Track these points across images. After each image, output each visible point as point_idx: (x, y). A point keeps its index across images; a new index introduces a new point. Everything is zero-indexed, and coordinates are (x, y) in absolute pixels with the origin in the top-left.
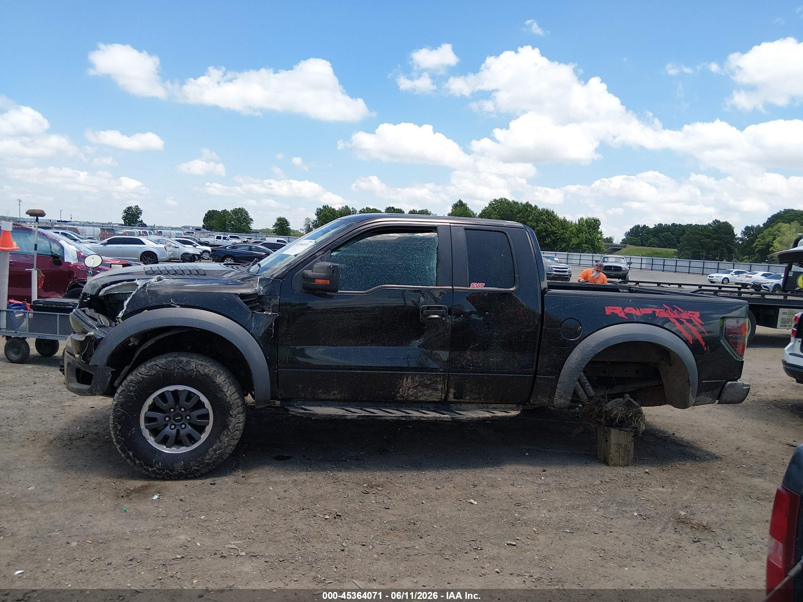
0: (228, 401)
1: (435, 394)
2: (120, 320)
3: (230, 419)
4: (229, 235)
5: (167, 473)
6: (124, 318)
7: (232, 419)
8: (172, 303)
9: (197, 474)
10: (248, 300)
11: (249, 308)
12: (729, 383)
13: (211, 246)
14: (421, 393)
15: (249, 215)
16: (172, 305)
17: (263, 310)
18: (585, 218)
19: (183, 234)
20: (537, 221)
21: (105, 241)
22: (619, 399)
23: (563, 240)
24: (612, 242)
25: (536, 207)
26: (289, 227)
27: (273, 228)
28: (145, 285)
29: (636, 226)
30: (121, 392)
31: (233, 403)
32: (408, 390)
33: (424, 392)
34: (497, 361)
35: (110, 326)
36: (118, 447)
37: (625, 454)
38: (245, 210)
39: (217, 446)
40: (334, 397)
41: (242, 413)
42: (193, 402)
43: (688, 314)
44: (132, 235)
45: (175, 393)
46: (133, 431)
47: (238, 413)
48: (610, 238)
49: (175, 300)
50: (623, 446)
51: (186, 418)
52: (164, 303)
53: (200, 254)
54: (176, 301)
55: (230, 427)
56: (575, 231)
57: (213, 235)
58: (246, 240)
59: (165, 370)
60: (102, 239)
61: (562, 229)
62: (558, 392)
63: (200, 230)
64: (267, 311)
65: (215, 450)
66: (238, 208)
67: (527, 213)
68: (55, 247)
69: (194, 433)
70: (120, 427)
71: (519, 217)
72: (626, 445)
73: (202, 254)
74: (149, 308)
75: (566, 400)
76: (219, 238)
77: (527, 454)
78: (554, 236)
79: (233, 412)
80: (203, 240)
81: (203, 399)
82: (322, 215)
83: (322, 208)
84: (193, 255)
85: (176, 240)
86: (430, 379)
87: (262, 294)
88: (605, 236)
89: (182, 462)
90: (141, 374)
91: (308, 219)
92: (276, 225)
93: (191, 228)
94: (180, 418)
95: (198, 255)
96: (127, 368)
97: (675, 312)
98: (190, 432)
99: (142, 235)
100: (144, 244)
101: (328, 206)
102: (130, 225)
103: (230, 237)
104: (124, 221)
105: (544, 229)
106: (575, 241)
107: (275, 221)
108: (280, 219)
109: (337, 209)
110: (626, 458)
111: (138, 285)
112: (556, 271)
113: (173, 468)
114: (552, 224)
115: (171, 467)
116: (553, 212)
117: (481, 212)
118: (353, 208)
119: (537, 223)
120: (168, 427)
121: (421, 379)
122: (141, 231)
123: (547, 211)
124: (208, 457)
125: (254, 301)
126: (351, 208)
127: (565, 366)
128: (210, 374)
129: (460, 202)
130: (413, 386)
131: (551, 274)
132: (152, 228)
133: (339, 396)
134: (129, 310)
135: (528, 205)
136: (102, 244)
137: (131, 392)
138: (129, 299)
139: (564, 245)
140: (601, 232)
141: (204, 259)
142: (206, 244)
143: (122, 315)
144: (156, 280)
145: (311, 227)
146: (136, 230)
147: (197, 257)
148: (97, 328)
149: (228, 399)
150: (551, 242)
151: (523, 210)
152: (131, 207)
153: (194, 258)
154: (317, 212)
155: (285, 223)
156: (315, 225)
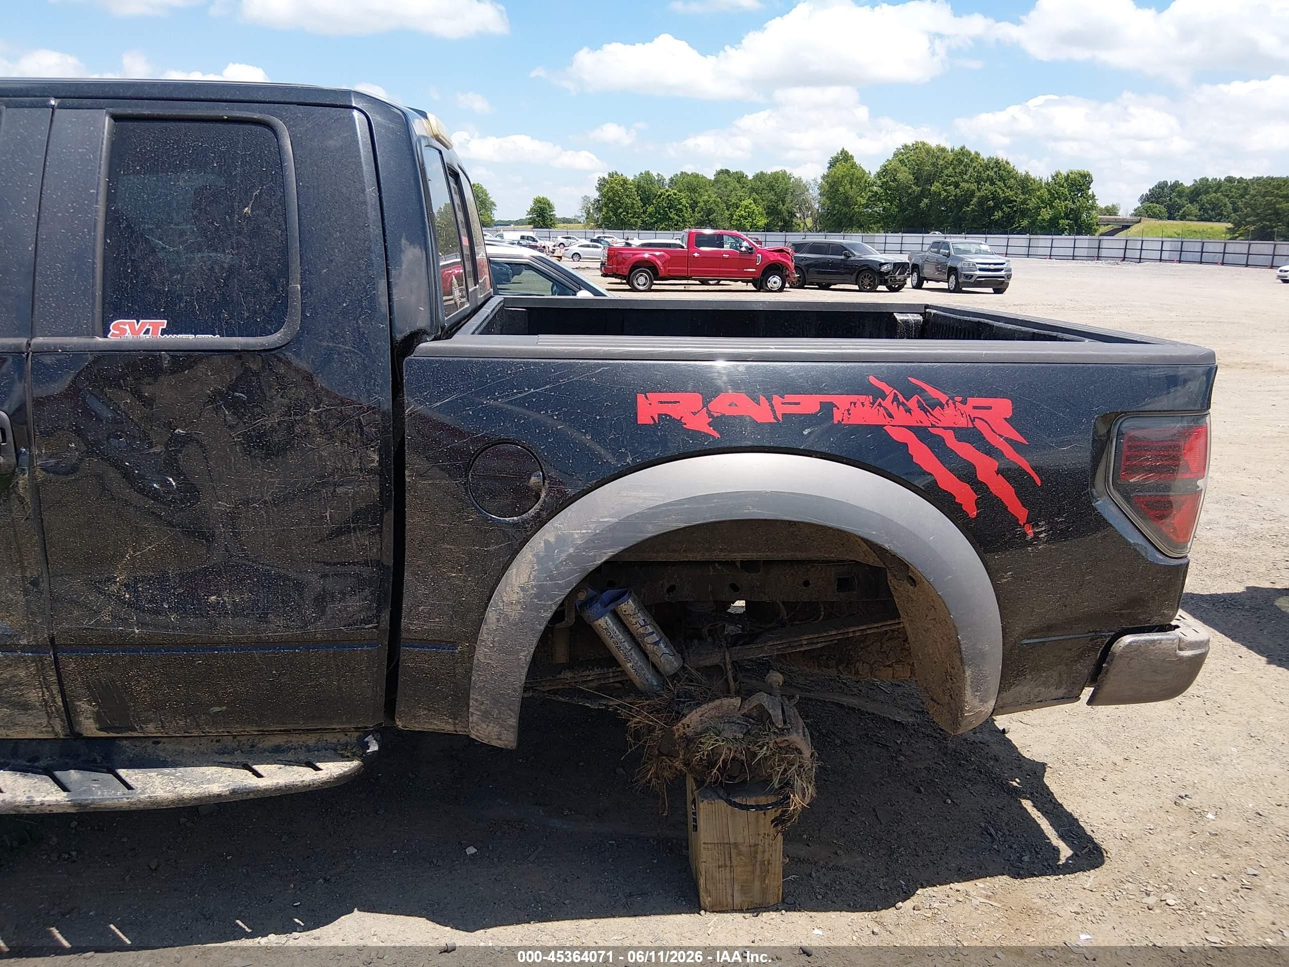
1: (24, 718)
12: (1127, 639)
15: (489, 196)
18: (1064, 173)
20: (979, 181)
22: (726, 701)
23: (1024, 213)
24: (1115, 214)
25: (977, 154)
26: (554, 213)
27: (528, 217)
29: (1160, 184)
34: (234, 604)
37: (753, 872)
43: (967, 409)
48: (1113, 206)
50: (743, 849)
56: (1046, 196)
61: (1023, 193)
62: (476, 700)
67: (962, 167)
71: (947, 175)
72: (756, 845)
75: (502, 726)
77: (471, 850)
78: (1009, 207)
82: (606, 190)
83: (607, 177)
88: (1101, 203)
91: (586, 198)
92: (533, 211)
97: (912, 403)
101: (616, 173)
105: (992, 194)
106: (1046, 214)
107: (529, 205)
108: (538, 201)
109: (631, 178)
110: (757, 884)
112: (981, 270)
114: (1005, 185)
116: (1008, 163)
117: (878, 169)
118: (659, 174)
119: (979, 184)
123: (997, 162)
126: (655, 174)
127: (491, 615)
129: (844, 153)
131: (972, 276)
135: (963, 152)
139: (1025, 223)
140: (1094, 196)
145: (591, 211)
150: (1003, 217)
151: (955, 162)
154: (599, 184)
155: (547, 206)
156: (597, 208)
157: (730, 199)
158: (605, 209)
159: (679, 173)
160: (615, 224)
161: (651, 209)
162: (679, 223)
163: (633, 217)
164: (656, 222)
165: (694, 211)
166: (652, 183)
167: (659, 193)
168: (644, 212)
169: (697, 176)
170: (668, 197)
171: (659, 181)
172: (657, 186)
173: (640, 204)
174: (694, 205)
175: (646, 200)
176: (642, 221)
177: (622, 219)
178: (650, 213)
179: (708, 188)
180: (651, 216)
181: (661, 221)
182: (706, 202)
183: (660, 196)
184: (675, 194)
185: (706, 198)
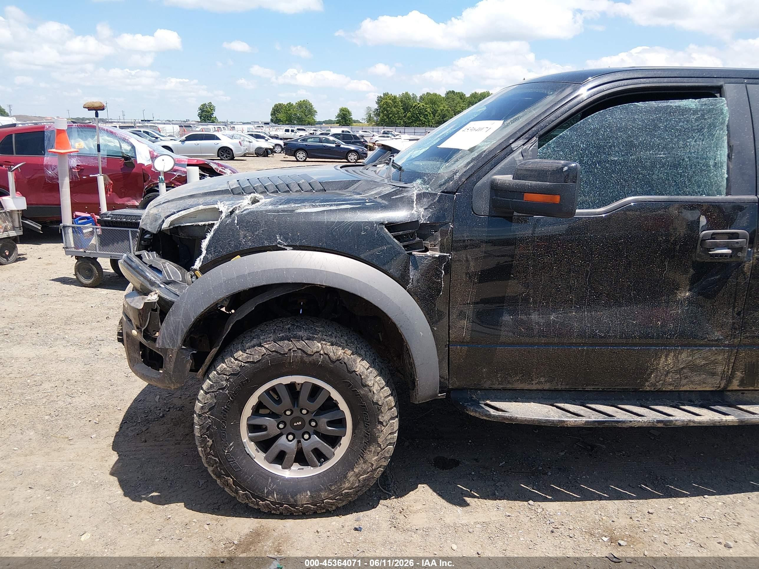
0: (375, 400)
1: (710, 380)
2: (198, 273)
3: (379, 427)
4: (296, 128)
5: (286, 507)
6: (204, 269)
7: (383, 428)
8: (279, 243)
9: (331, 507)
10: (401, 233)
11: (404, 246)
13: (281, 139)
14: (687, 380)
15: (313, 107)
16: (279, 246)
17: (427, 250)
19: (254, 128)
21: (184, 138)
26: (351, 117)
27: (336, 119)
28: (232, 212)
30: (208, 389)
31: (383, 403)
32: (666, 375)
33: (692, 379)
35: (184, 280)
36: (210, 469)
38: (309, 102)
39: (360, 469)
40: (540, 387)
41: (397, 417)
42: (320, 400)
44: (207, 132)
45: (291, 387)
46: (231, 447)
47: (392, 418)
49: (284, 238)
51: (310, 424)
52: (266, 244)
53: (272, 148)
54: (286, 239)
55: (380, 440)
57: (281, 129)
58: (312, 132)
59: (274, 353)
60: (182, 136)
63: (268, 124)
64: (432, 250)
65: (357, 475)
66: (302, 100)
68: (126, 148)
69: (324, 447)
70: (210, 442)
73: (274, 148)
74: (243, 253)
76: (287, 131)
79: (384, 417)
80: (273, 133)
81: (335, 395)
82: (382, 103)
83: (382, 96)
84: (267, 149)
85: (249, 134)
86: (707, 357)
87: (422, 221)
89: (308, 492)
90: (236, 359)
91: (369, 108)
92: (339, 116)
93: (260, 123)
94: (300, 423)
95: (270, 149)
96: (214, 351)
98: (316, 446)
99: (216, 131)
100: (219, 139)
101: (388, 93)
102: (205, 121)
103: (298, 129)
104: (200, 118)
107: (337, 112)
108: (342, 110)
109: (397, 96)
111: (221, 212)
113: (296, 501)
115: (292, 500)
118: (413, 94)
120: (284, 437)
121: (690, 358)
122: (216, 127)
124: (347, 485)
125: (412, 235)
126: (411, 94)
128: (346, 358)
130: (675, 369)
132: (225, 124)
133: (547, 386)
134: (210, 256)
136: (180, 141)
137: (224, 388)
138: (209, 236)
141: (276, 153)
142: (276, 138)
143: (199, 265)
144: (250, 202)
145: (372, 116)
146: (211, 127)
147: (269, 151)
148: (162, 286)
149: (376, 397)
152: (205, 104)
153: (267, 152)
154: (378, 100)
155: (347, 113)
156: (376, 114)
157: (456, 108)
158: (381, 115)
159: (425, 93)
160: (388, 123)
161: (409, 114)
162: (426, 123)
163: (398, 119)
164: (412, 122)
165: (434, 116)
166: (409, 99)
167: (414, 105)
168: (404, 117)
169: (436, 94)
170: (418, 107)
171: (413, 98)
172: (412, 101)
173: (402, 111)
174: (434, 113)
175: (406, 108)
176: (404, 121)
177: (392, 121)
178: (409, 117)
179: (443, 102)
180: (409, 118)
181: (415, 121)
182: (442, 110)
183: (414, 107)
184: (423, 106)
185: (442, 108)
